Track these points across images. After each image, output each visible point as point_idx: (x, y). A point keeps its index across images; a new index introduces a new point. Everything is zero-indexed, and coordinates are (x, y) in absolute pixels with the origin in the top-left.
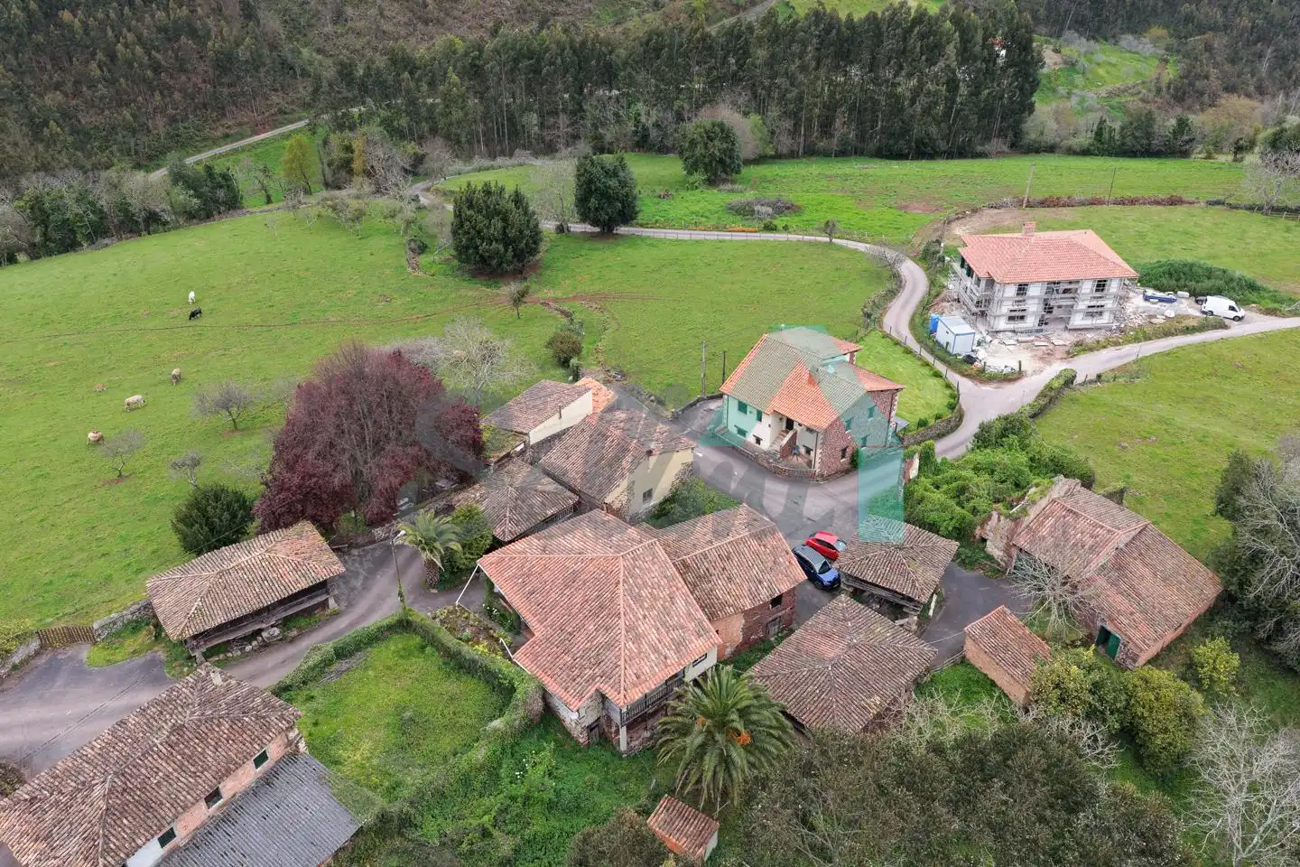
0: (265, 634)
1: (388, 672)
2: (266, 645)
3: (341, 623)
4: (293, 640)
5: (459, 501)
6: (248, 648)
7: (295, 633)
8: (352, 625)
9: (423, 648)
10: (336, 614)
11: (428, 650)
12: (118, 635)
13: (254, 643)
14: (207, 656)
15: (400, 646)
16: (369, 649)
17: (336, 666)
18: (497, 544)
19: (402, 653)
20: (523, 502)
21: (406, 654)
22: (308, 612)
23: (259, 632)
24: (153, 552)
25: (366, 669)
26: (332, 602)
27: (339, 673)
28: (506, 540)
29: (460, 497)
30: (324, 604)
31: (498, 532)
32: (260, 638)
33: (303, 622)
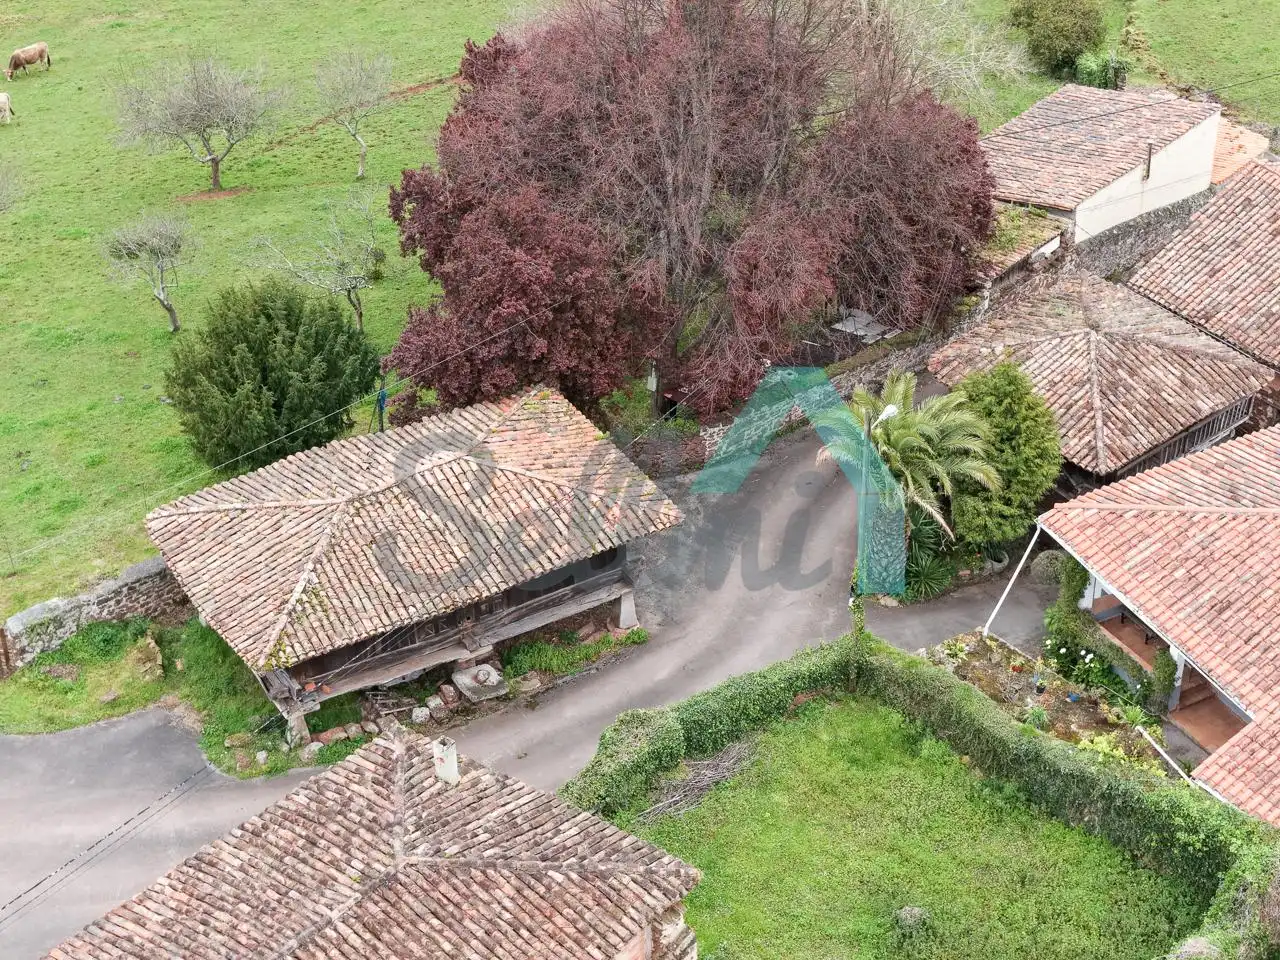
0: (463, 680)
1: (826, 799)
2: (465, 710)
3: (659, 667)
4: (533, 703)
5: (945, 364)
6: (420, 714)
7: (534, 684)
8: (689, 672)
9: (911, 743)
10: (639, 643)
11: (928, 746)
12: (65, 654)
13: (435, 702)
14: (317, 724)
15: (844, 734)
16: (760, 737)
17: (684, 773)
18: (1075, 479)
19: (858, 752)
20: (1132, 373)
21: (864, 754)
22: (563, 633)
23: (444, 674)
24: (93, 463)
25: (765, 784)
26: (627, 609)
27: (694, 792)
28: (1103, 469)
29: (949, 351)
30: (606, 615)
31: (1073, 447)
32: (448, 689)
33: (552, 655)
